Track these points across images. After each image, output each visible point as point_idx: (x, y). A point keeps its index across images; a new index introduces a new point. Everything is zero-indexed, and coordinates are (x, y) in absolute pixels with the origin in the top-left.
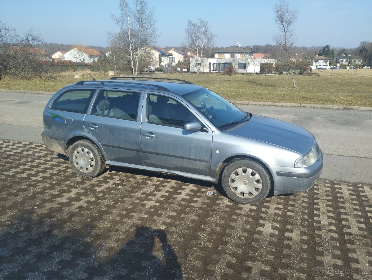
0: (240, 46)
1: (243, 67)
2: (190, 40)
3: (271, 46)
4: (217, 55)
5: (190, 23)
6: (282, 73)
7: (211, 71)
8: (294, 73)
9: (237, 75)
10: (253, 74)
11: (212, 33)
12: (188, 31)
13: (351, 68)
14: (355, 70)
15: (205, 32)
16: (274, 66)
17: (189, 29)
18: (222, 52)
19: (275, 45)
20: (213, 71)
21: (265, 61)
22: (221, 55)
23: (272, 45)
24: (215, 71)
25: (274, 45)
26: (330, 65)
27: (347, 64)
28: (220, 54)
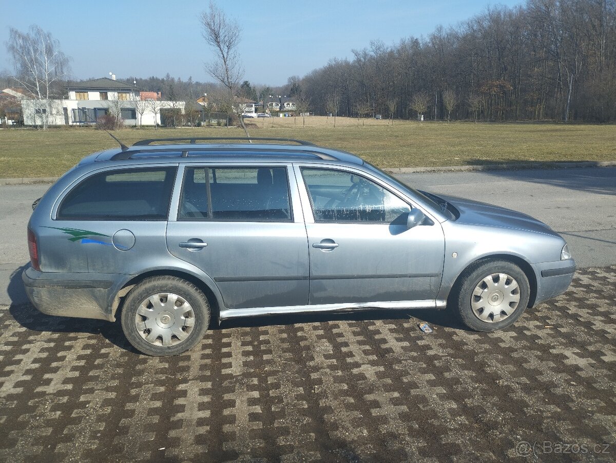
0: (114, 78)
1: (130, 116)
2: (19, 65)
3: (157, 80)
4: (72, 94)
5: (15, 33)
6: (199, 125)
7: (70, 123)
8: (219, 124)
9: (124, 130)
10: (151, 126)
11: (62, 54)
12: (12, 48)
13: (285, 116)
14: (293, 118)
15: (49, 51)
16: (183, 112)
17: (15, 45)
18: (83, 88)
19: (165, 79)
20: (75, 124)
21: (169, 105)
22: (81, 94)
23: (160, 79)
24: (78, 124)
25: (163, 80)
26: (256, 111)
27: (278, 110)
28: (78, 92)
